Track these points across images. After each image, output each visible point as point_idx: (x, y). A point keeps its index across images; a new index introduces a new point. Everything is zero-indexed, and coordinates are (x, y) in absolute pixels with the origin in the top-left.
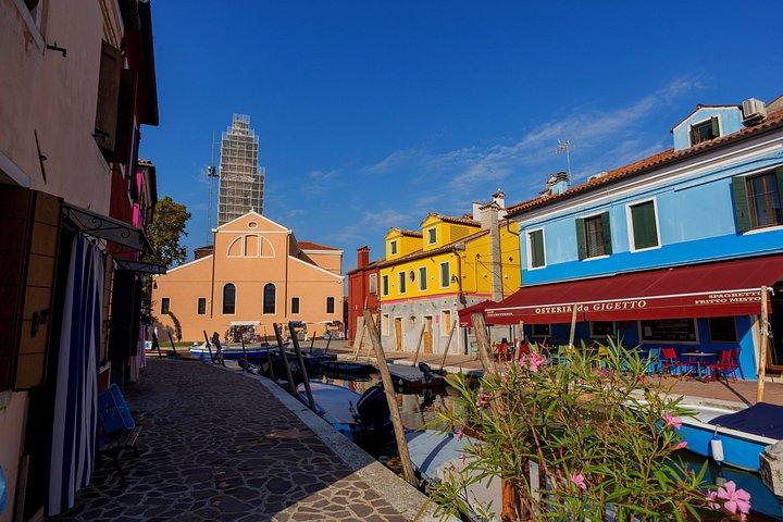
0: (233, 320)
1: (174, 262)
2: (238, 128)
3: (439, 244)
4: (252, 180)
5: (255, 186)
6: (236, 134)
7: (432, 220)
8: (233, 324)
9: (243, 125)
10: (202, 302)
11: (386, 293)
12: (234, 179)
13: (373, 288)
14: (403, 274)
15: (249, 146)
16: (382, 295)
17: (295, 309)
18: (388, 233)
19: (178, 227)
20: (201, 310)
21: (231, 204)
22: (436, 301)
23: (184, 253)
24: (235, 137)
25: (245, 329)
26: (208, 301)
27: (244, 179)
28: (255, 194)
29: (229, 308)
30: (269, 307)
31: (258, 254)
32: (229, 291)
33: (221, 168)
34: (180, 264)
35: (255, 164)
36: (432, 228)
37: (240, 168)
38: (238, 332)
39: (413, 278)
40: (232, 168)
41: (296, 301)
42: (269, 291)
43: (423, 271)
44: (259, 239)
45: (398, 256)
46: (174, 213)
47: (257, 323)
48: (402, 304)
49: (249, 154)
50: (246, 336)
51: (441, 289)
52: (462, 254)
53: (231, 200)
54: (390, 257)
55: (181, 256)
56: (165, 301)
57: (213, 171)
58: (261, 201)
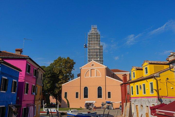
0: (87, 101)
1: (70, 79)
2: (93, 30)
3: (149, 74)
4: (98, 47)
5: (100, 49)
6: (93, 32)
7: (146, 64)
8: (86, 102)
9: (95, 29)
10: (77, 93)
11: (132, 94)
12: (92, 48)
13: (128, 91)
14: (137, 86)
15: (97, 36)
16: (131, 95)
17: (109, 96)
18: (132, 69)
19: (71, 67)
20: (77, 97)
21: (92, 57)
22: (149, 99)
23: (73, 76)
24: (92, 33)
25: (90, 104)
26: (79, 93)
27: (96, 47)
28: (100, 52)
29: (86, 96)
30: (100, 96)
31: (95, 76)
32: (86, 89)
33: (88, 44)
34: (72, 80)
35: (99, 42)
36: (146, 67)
37: (94, 44)
38: (88, 105)
39: (141, 88)
40: (92, 44)
41: (109, 93)
42: (100, 89)
43: (144, 85)
44: (95, 70)
45: (135, 79)
46: (69, 63)
47: (94, 102)
48: (138, 99)
49: (97, 38)
50: (91, 107)
51: (150, 94)
52: (158, 79)
53: (92, 55)
54: (133, 79)
55: (72, 77)
56: (66, 93)
57: (86, 45)
58: (102, 55)
